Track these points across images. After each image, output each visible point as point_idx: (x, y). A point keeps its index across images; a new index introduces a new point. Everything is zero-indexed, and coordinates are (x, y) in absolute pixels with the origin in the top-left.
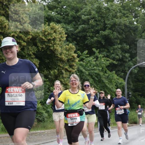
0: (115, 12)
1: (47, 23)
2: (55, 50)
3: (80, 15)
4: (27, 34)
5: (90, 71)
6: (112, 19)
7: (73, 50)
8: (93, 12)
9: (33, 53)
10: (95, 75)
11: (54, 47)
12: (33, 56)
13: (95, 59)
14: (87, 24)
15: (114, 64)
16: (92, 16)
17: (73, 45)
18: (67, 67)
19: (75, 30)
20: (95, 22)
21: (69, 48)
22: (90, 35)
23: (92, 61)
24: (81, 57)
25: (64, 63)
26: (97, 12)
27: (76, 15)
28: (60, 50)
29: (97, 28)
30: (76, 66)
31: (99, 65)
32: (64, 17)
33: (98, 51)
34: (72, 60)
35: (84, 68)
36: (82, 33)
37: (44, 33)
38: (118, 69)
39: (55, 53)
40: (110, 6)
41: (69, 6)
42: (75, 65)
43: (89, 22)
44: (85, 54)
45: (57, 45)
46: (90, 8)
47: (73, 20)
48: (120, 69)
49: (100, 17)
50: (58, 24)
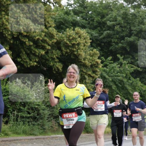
0: (142, 19)
1: (72, 28)
2: (79, 55)
3: (105, 21)
4: (52, 38)
5: (113, 78)
6: (139, 26)
7: (96, 56)
8: (119, 18)
9: (56, 57)
10: (118, 82)
11: (77, 51)
12: (57, 60)
13: (119, 65)
14: (112, 30)
15: (138, 71)
16: (117, 22)
17: (97, 50)
18: (90, 73)
19: (100, 36)
20: (121, 28)
21: (93, 54)
22: (115, 41)
23: (115, 67)
24: (104, 63)
25: (88, 69)
26: (123, 18)
27: (102, 21)
28: (83, 55)
29: (122, 34)
30: (99, 72)
31: (122, 71)
32: (89, 22)
33: (122, 57)
34: (95, 66)
35: (107, 75)
36: (106, 39)
37: (69, 38)
38: (143, 76)
39: (79, 58)
40: (137, 12)
41: (94, 11)
42: (98, 70)
43: (114, 28)
44: (109, 60)
45: (81, 50)
46: (116, 14)
47: (98, 25)
48: (145, 76)
49: (126, 23)
50: (82, 29)
